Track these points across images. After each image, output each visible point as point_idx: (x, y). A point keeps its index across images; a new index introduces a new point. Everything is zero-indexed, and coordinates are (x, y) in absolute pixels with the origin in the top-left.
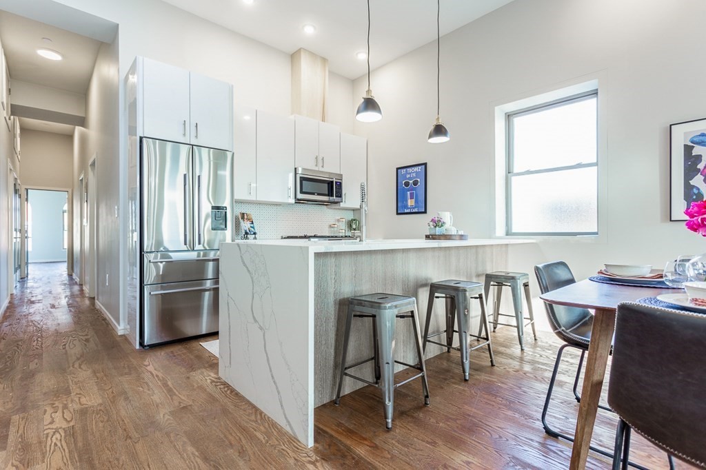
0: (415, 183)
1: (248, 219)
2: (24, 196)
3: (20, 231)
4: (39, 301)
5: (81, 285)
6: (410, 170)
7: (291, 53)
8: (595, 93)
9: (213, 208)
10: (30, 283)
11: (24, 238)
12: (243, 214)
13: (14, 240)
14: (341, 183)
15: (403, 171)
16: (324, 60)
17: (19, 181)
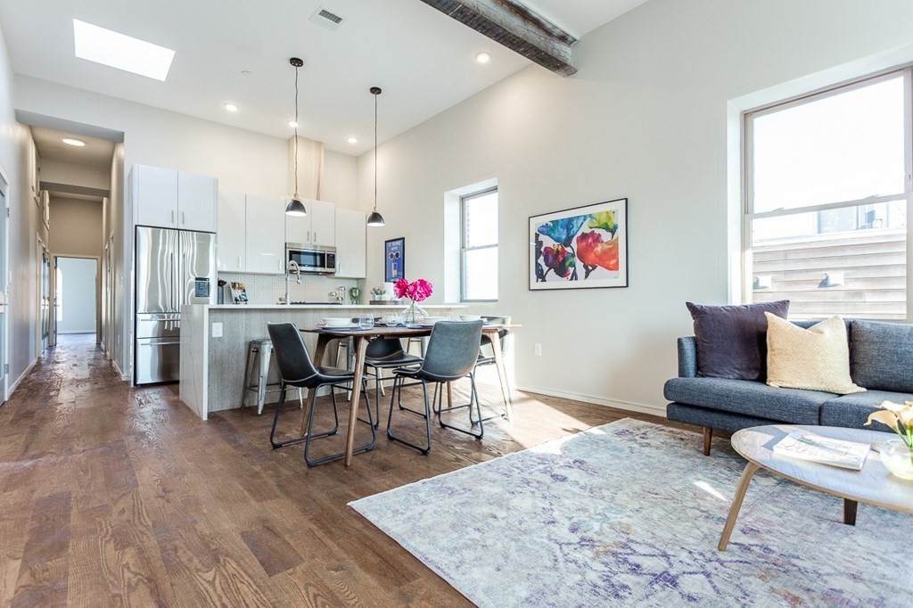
0: (397, 255)
1: (240, 288)
2: (53, 264)
3: (49, 299)
4: (63, 362)
5: (105, 351)
6: (394, 243)
7: (288, 138)
8: (495, 189)
9: (197, 279)
10: (58, 350)
11: (53, 306)
12: (235, 284)
13: (43, 307)
14: (334, 255)
15: (389, 244)
16: (319, 143)
17: (47, 250)
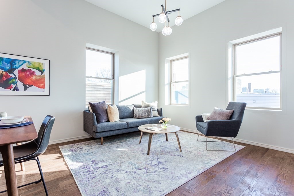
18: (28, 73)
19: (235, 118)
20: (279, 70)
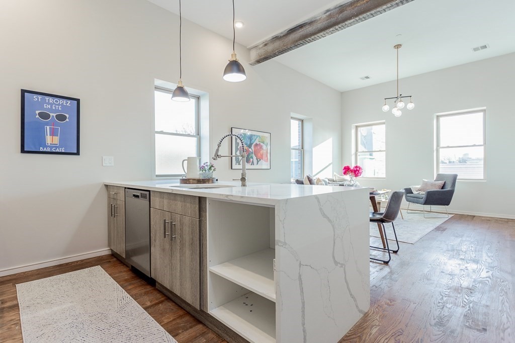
15: (37, 98)
18: (259, 147)
19: (448, 188)
20: (482, 144)
